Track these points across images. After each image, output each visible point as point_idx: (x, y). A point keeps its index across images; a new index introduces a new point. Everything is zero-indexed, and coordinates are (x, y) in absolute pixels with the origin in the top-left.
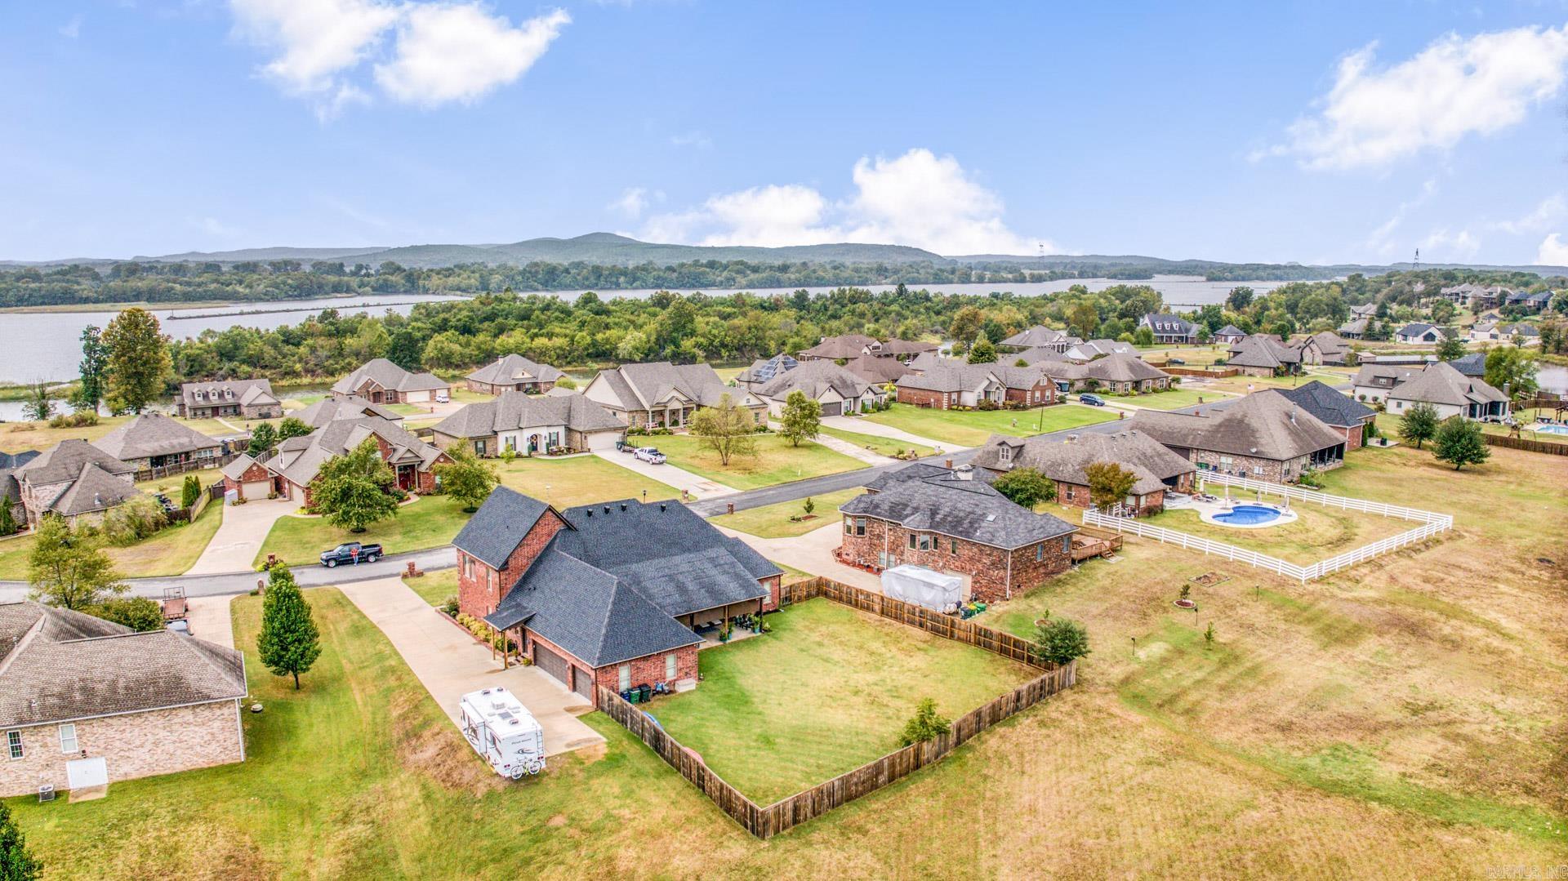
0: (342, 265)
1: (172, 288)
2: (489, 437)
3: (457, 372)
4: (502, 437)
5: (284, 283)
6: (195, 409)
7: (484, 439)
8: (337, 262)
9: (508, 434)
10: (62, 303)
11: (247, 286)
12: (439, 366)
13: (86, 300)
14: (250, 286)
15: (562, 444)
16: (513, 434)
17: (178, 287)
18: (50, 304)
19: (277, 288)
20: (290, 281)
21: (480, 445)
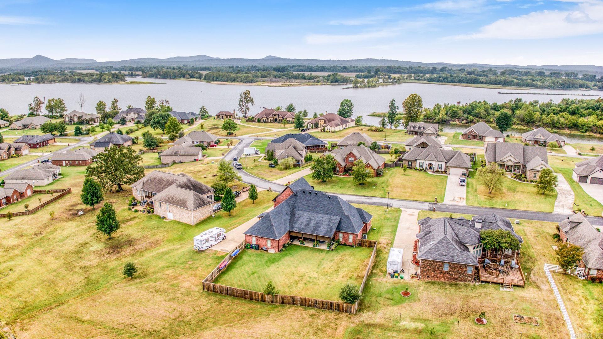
0: (595, 76)
1: (513, 81)
2: (414, 161)
3: (556, 131)
4: (418, 162)
5: (558, 82)
6: (410, 131)
7: (412, 161)
8: (594, 74)
9: (421, 161)
10: (473, 83)
11: (542, 82)
12: (550, 127)
13: (482, 83)
14: (543, 83)
15: (443, 170)
16: (423, 161)
17: (515, 80)
18: (469, 83)
19: (554, 84)
20: (560, 82)
21: (410, 163)
